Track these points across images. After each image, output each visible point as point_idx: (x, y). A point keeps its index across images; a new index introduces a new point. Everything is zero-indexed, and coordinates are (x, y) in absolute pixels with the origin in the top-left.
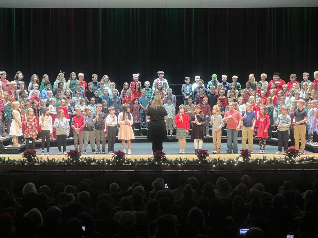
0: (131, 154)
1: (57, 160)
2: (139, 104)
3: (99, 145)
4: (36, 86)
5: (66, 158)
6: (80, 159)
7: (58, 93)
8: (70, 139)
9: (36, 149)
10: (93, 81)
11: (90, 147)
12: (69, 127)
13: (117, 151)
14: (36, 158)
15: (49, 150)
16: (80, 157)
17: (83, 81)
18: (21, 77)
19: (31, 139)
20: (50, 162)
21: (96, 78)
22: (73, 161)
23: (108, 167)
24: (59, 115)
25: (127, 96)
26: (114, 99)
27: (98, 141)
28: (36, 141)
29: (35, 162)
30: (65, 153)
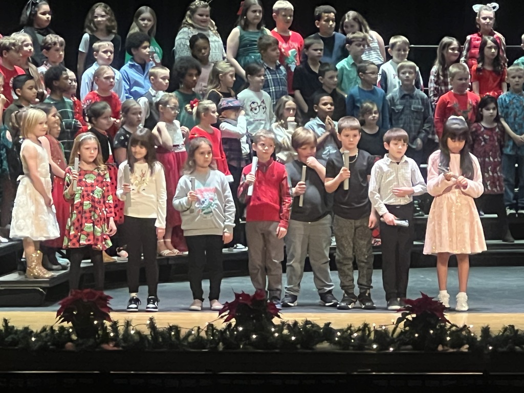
0: (469, 310)
1: (187, 331)
2: (497, 119)
3: (348, 275)
4: (105, 52)
5: (221, 325)
6: (273, 330)
7: (191, 75)
8: (235, 251)
9: (107, 288)
10: (318, 30)
11: (313, 285)
12: (233, 204)
13: (414, 298)
14: (107, 324)
15: (158, 294)
16: (276, 321)
17: (291, 33)
18: (44, 17)
19: (89, 251)
20: (160, 340)
21: (328, 21)
22: (246, 335)
23: (381, 359)
24: (194, 162)
25: (450, 87)
26: (404, 101)
27: (345, 262)
28: (107, 258)
29: (106, 338)
30: (218, 305)
